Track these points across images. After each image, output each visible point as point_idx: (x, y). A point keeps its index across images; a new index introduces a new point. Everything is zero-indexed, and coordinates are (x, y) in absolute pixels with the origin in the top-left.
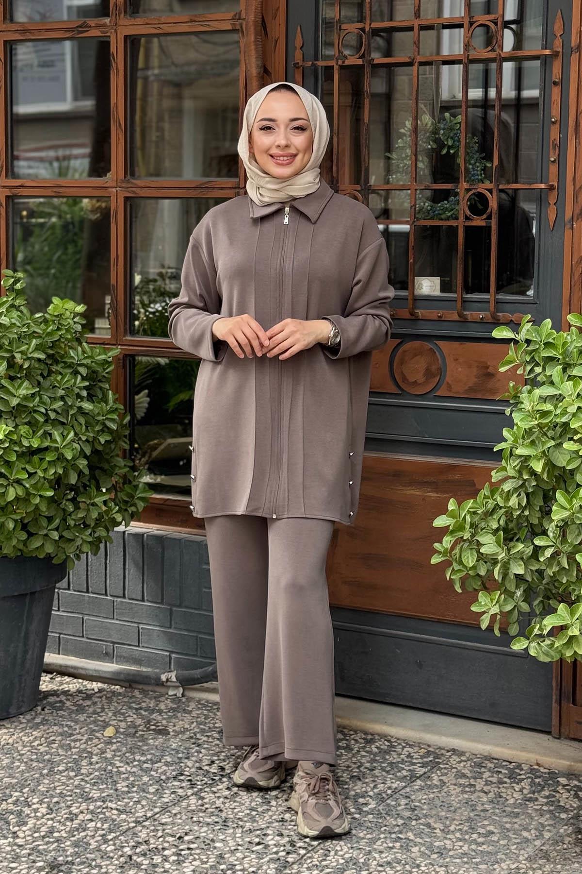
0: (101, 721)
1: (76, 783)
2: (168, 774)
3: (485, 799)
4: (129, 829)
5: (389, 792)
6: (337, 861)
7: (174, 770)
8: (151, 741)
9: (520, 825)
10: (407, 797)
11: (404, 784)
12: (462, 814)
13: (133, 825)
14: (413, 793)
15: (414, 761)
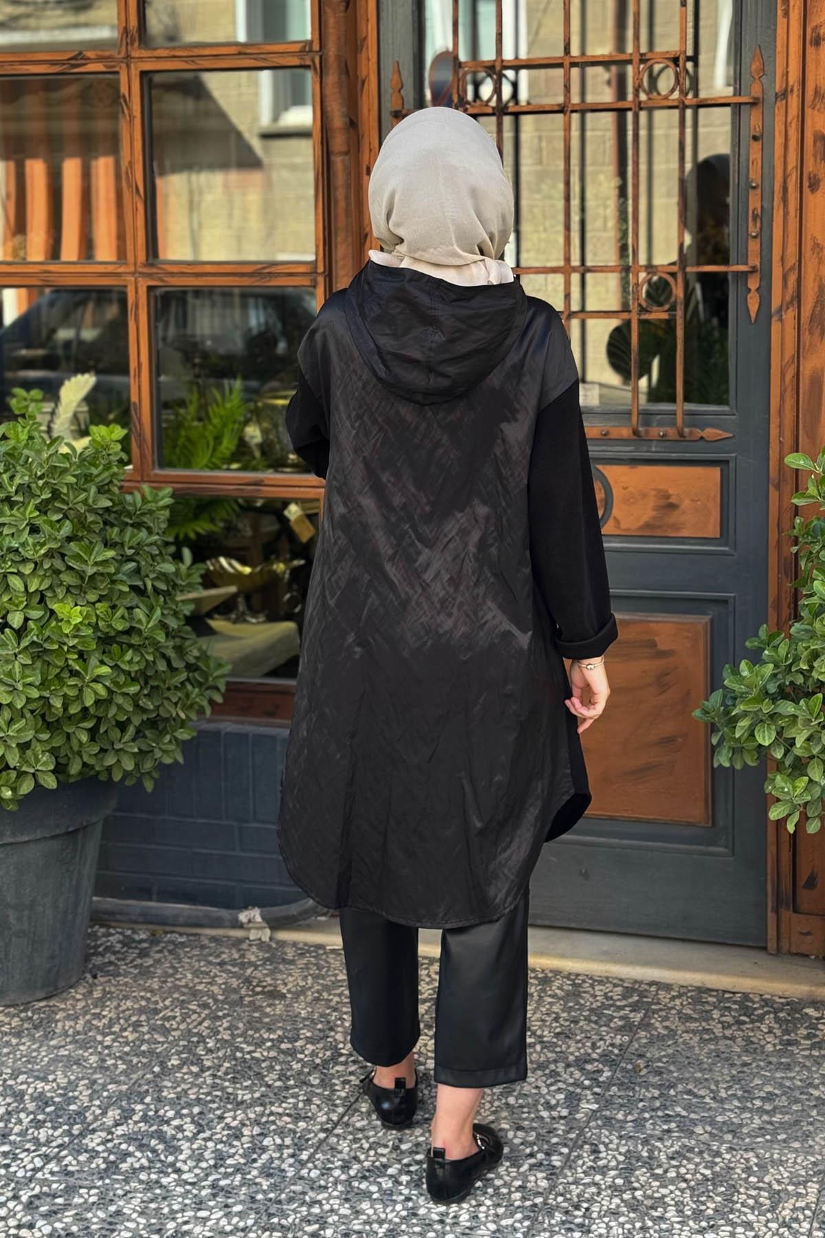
0: (183, 986)
1: (209, 1081)
2: (320, 1055)
3: (737, 1049)
4: (321, 1142)
5: (616, 1051)
6: (614, 1157)
7: (325, 1048)
8: (268, 1010)
9: (800, 1080)
10: (641, 1056)
11: (626, 1038)
12: (723, 1074)
13: (322, 1135)
14: (645, 1050)
15: (618, 1003)
